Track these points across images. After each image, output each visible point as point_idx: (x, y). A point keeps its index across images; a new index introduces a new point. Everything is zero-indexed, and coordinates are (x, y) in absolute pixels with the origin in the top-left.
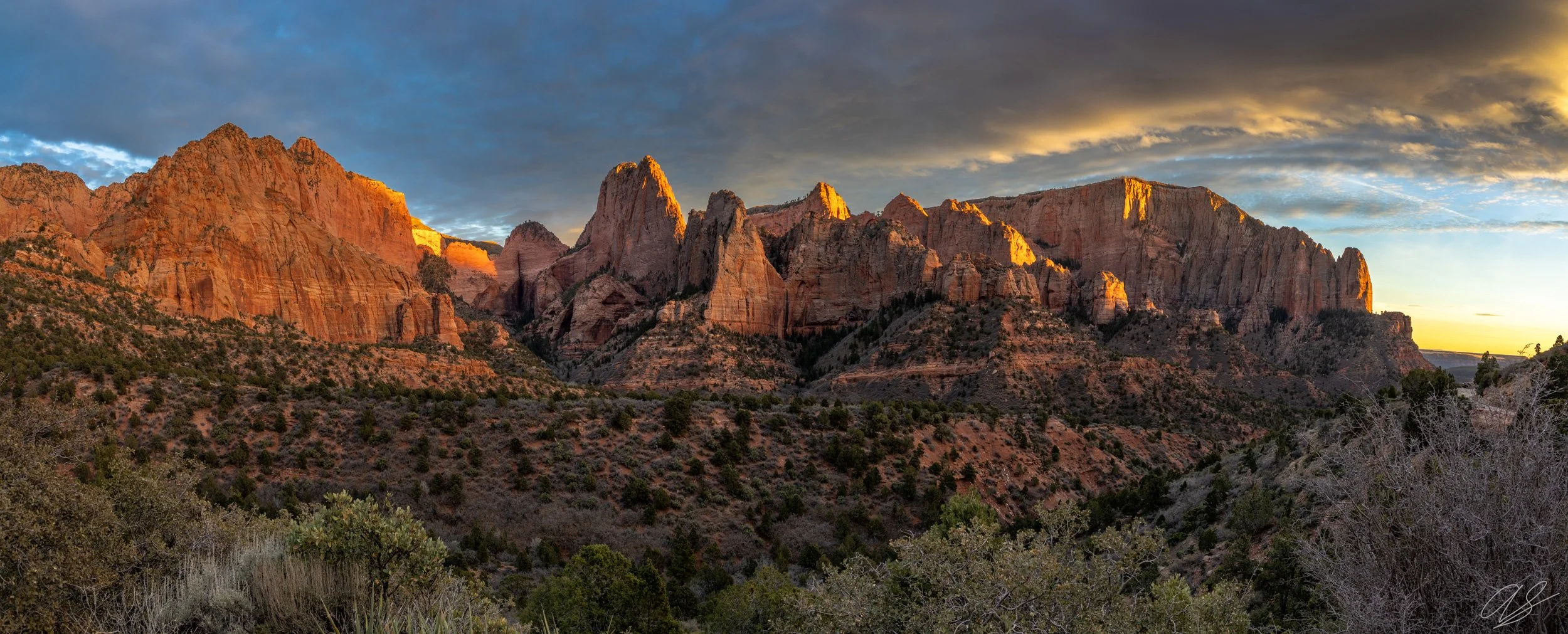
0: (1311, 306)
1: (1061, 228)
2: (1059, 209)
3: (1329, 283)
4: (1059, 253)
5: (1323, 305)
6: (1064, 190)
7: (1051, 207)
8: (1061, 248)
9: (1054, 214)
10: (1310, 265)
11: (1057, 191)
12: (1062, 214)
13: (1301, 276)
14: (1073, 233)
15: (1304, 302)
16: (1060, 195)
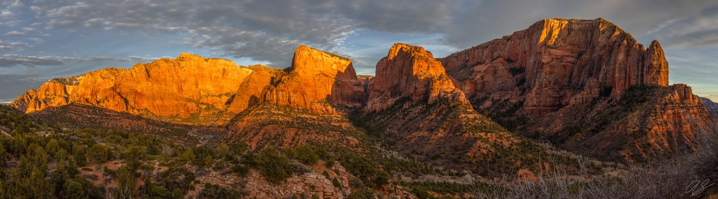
0: (627, 84)
1: (519, 51)
2: (518, 41)
3: (638, 67)
4: (517, 64)
5: (633, 82)
6: (522, 31)
7: (514, 41)
8: (518, 62)
9: (515, 44)
10: (628, 56)
11: (518, 32)
12: (519, 44)
13: (620, 64)
14: (523, 53)
15: (622, 81)
16: (520, 33)
